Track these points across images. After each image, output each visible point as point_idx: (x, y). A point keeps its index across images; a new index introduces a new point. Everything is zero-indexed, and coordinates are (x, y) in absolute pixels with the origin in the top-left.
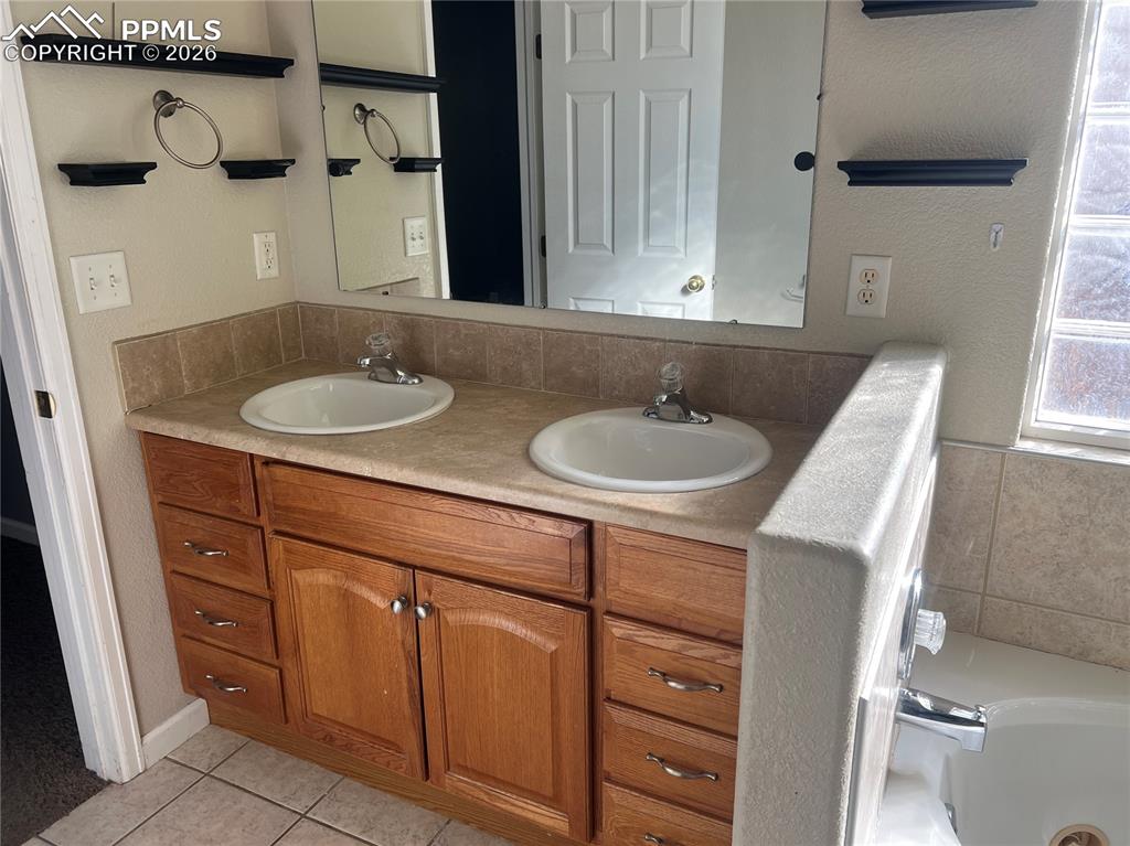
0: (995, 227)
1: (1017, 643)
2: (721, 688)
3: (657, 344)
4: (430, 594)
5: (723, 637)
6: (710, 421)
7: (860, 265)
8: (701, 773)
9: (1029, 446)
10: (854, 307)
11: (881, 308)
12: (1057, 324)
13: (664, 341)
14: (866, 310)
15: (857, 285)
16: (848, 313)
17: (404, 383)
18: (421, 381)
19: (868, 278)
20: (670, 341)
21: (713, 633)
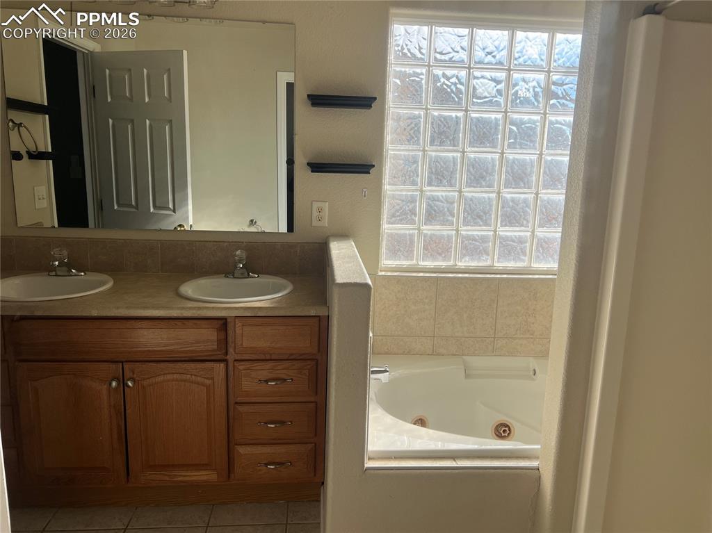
0: (365, 190)
1: (387, 353)
2: (292, 379)
3: (226, 244)
4: (133, 374)
5: (290, 358)
6: (258, 276)
7: (316, 205)
8: (283, 423)
9: (383, 273)
10: (315, 223)
11: (325, 222)
12: (387, 228)
13: (229, 242)
14: (319, 224)
15: (315, 214)
16: (313, 225)
17: (76, 275)
18: (85, 274)
19: (320, 210)
20: (232, 242)
21: (286, 357)
